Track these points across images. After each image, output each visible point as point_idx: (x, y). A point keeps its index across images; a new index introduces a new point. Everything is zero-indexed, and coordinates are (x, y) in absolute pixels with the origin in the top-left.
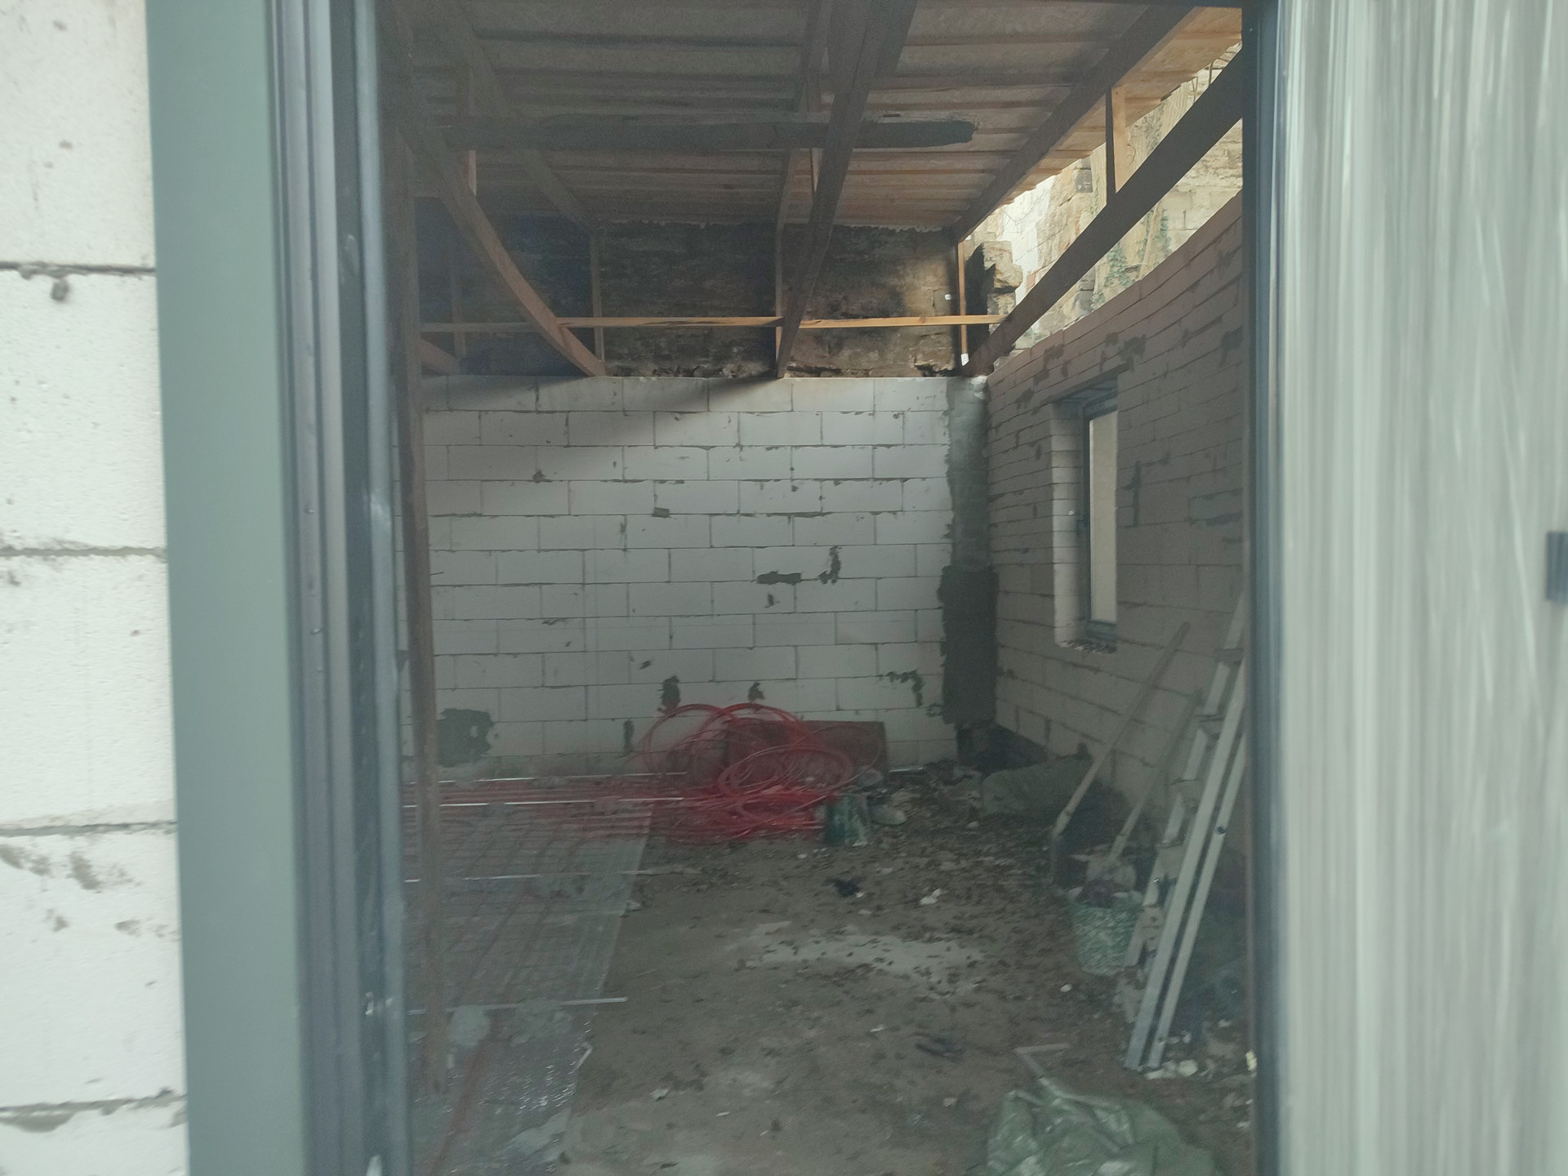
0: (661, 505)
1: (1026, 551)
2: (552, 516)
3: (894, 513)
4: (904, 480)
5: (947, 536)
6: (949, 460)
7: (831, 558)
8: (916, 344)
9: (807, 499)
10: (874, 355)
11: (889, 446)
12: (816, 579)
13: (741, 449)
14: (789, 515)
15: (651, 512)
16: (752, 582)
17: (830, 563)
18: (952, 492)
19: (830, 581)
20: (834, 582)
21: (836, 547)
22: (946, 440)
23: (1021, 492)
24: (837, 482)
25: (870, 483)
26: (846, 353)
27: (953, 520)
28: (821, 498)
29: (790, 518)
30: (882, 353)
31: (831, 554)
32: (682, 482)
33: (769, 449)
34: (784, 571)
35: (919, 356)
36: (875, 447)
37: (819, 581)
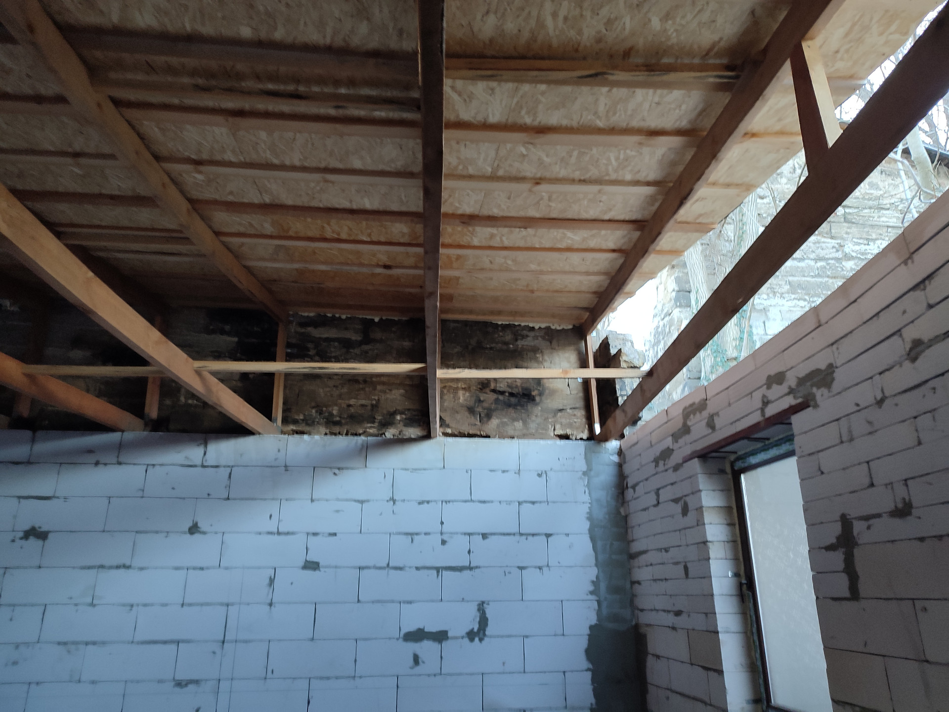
0: (312, 557)
1: (678, 613)
2: (202, 569)
3: (540, 568)
4: (548, 536)
5: (592, 593)
6: (590, 518)
7: (478, 614)
8: (555, 415)
9: (455, 554)
10: (519, 425)
11: (533, 503)
12: (463, 637)
13: (394, 503)
14: (438, 569)
15: (302, 564)
16: (398, 639)
17: (478, 619)
18: (595, 548)
19: (477, 639)
20: (481, 640)
21: (483, 603)
22: (586, 498)
23: (666, 550)
24: (485, 536)
25: (517, 537)
26: (494, 422)
27: (597, 577)
28: (469, 552)
29: (438, 572)
30: (525, 423)
31: (479, 610)
32: (335, 534)
33: (421, 503)
34: (431, 628)
35: (558, 427)
36: (520, 503)
37: (466, 640)
